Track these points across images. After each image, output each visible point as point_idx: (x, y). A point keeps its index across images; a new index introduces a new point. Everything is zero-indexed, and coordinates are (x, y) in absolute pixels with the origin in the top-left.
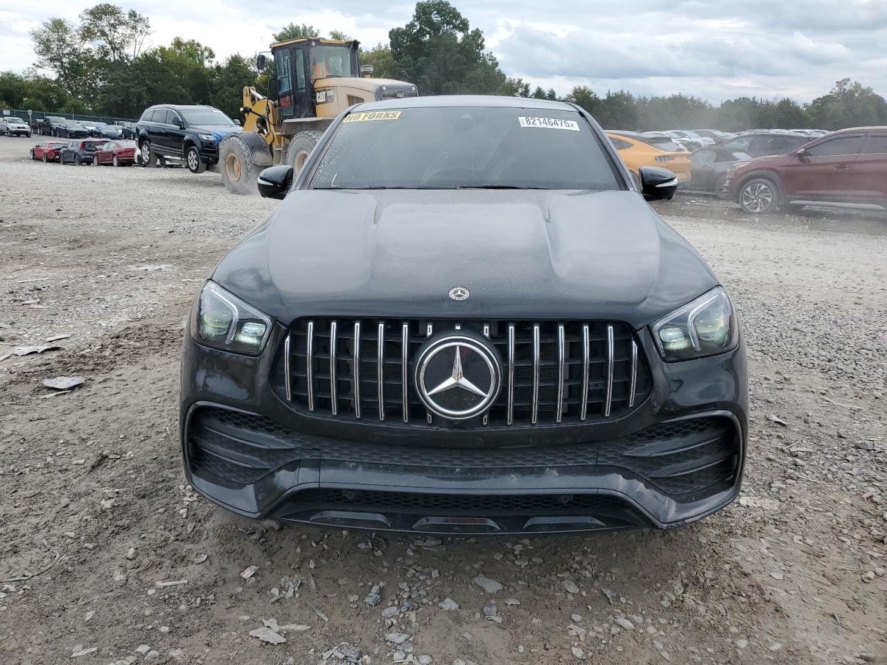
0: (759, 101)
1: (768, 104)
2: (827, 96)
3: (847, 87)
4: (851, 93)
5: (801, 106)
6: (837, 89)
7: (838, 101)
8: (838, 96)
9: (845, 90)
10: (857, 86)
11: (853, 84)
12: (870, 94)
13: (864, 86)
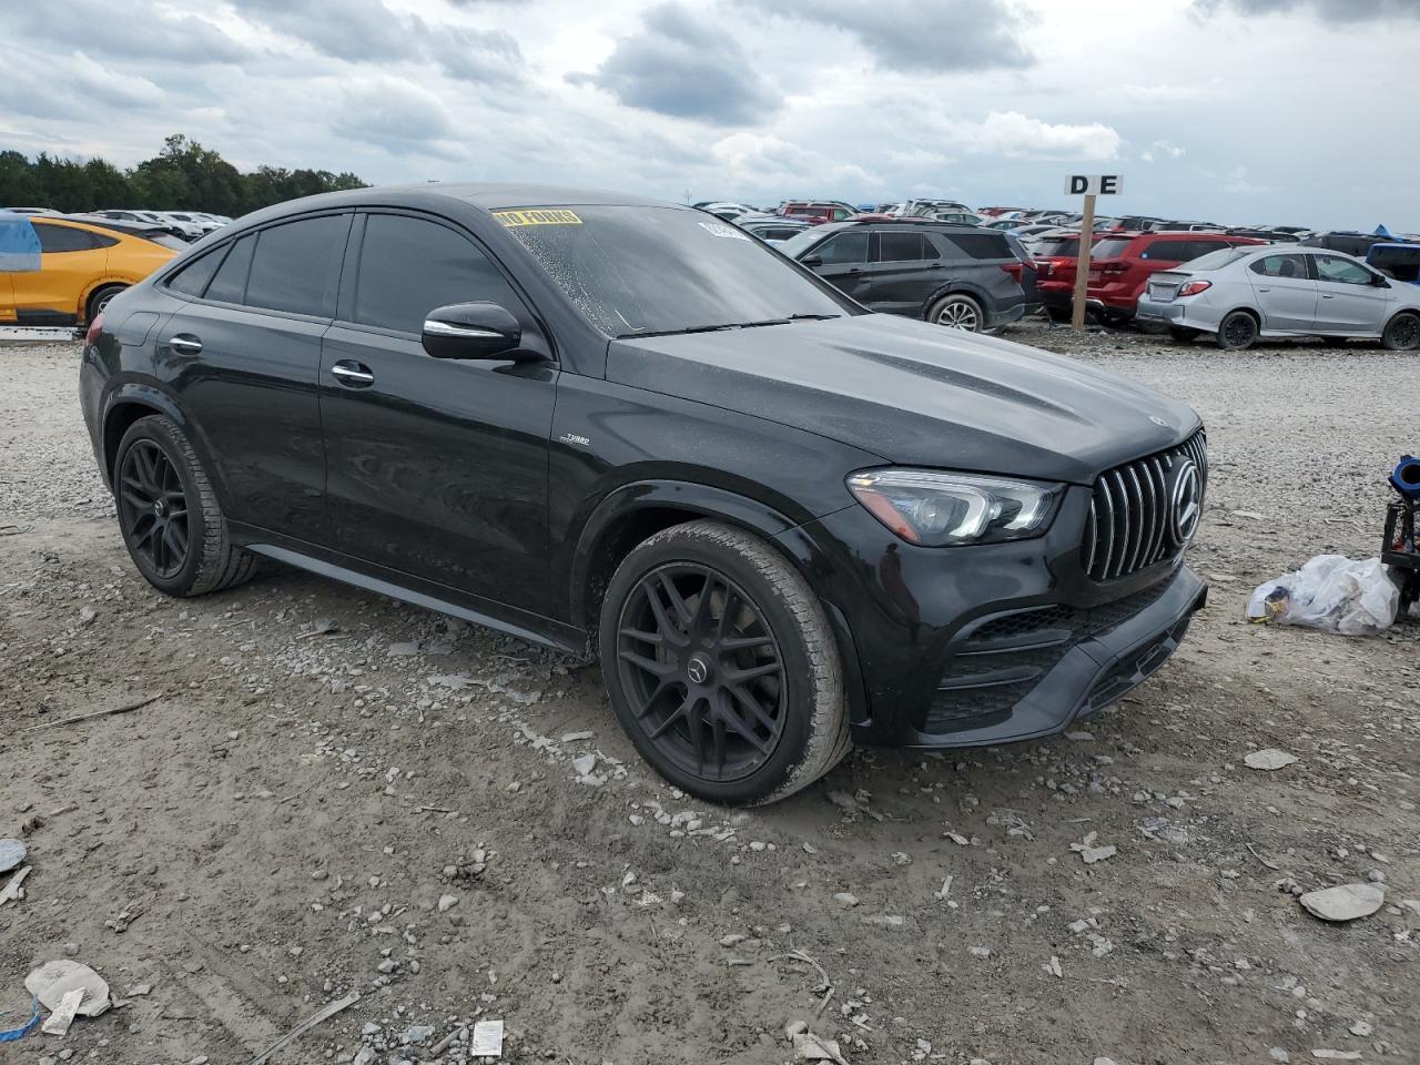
0: (54, 161)
1: (69, 165)
2: (158, 160)
3: (184, 148)
4: (191, 157)
5: (124, 173)
6: (169, 149)
7: (175, 168)
8: (173, 159)
9: (180, 152)
10: (196, 148)
11: (190, 144)
12: (217, 161)
13: (206, 148)
